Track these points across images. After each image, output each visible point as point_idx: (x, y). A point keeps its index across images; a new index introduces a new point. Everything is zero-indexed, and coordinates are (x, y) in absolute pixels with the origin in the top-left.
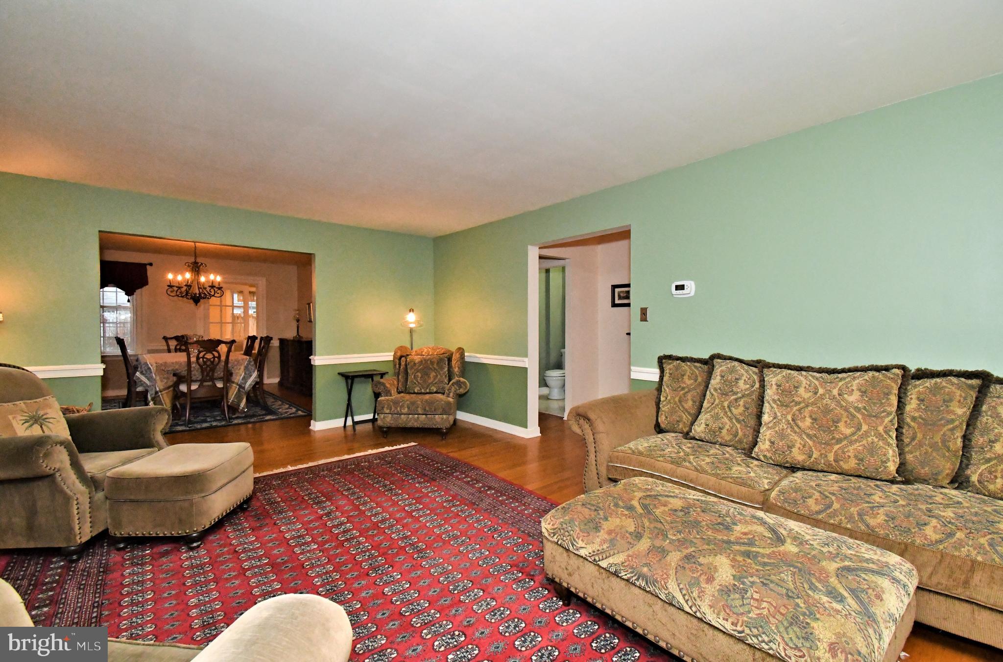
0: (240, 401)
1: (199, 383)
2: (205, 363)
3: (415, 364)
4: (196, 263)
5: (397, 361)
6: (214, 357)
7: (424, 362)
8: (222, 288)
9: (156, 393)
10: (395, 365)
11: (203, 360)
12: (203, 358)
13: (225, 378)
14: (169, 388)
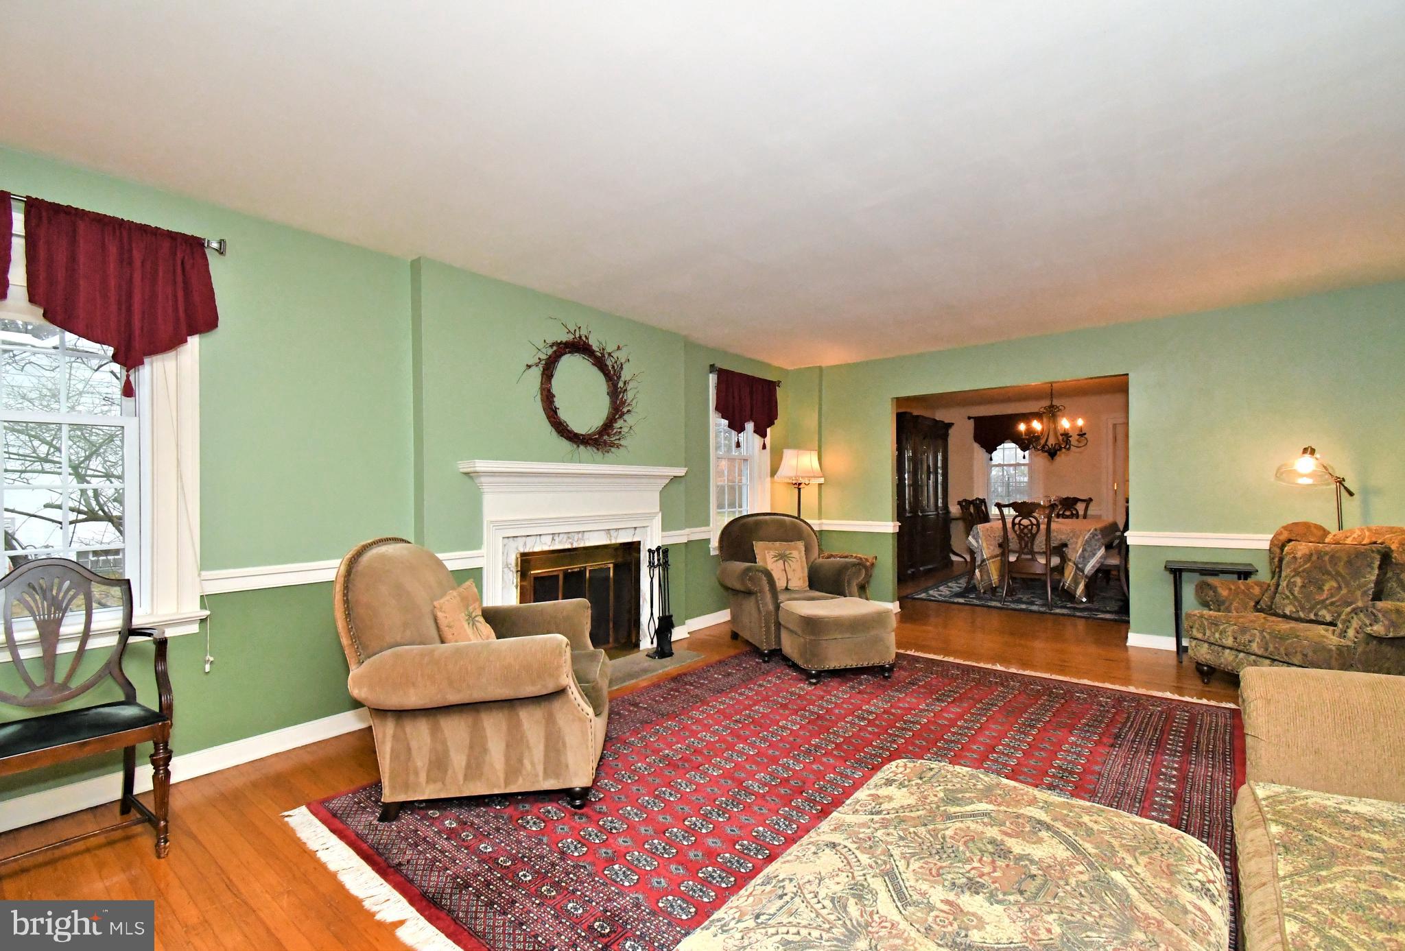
0: (1077, 584)
1: (1017, 555)
2: (1021, 531)
3: (1295, 558)
4: (1052, 406)
5: (1278, 551)
6: (1032, 524)
7: (1314, 558)
8: (1085, 434)
9: (983, 561)
10: (1272, 559)
11: (1020, 527)
12: (1019, 524)
13: (1048, 552)
14: (996, 556)
